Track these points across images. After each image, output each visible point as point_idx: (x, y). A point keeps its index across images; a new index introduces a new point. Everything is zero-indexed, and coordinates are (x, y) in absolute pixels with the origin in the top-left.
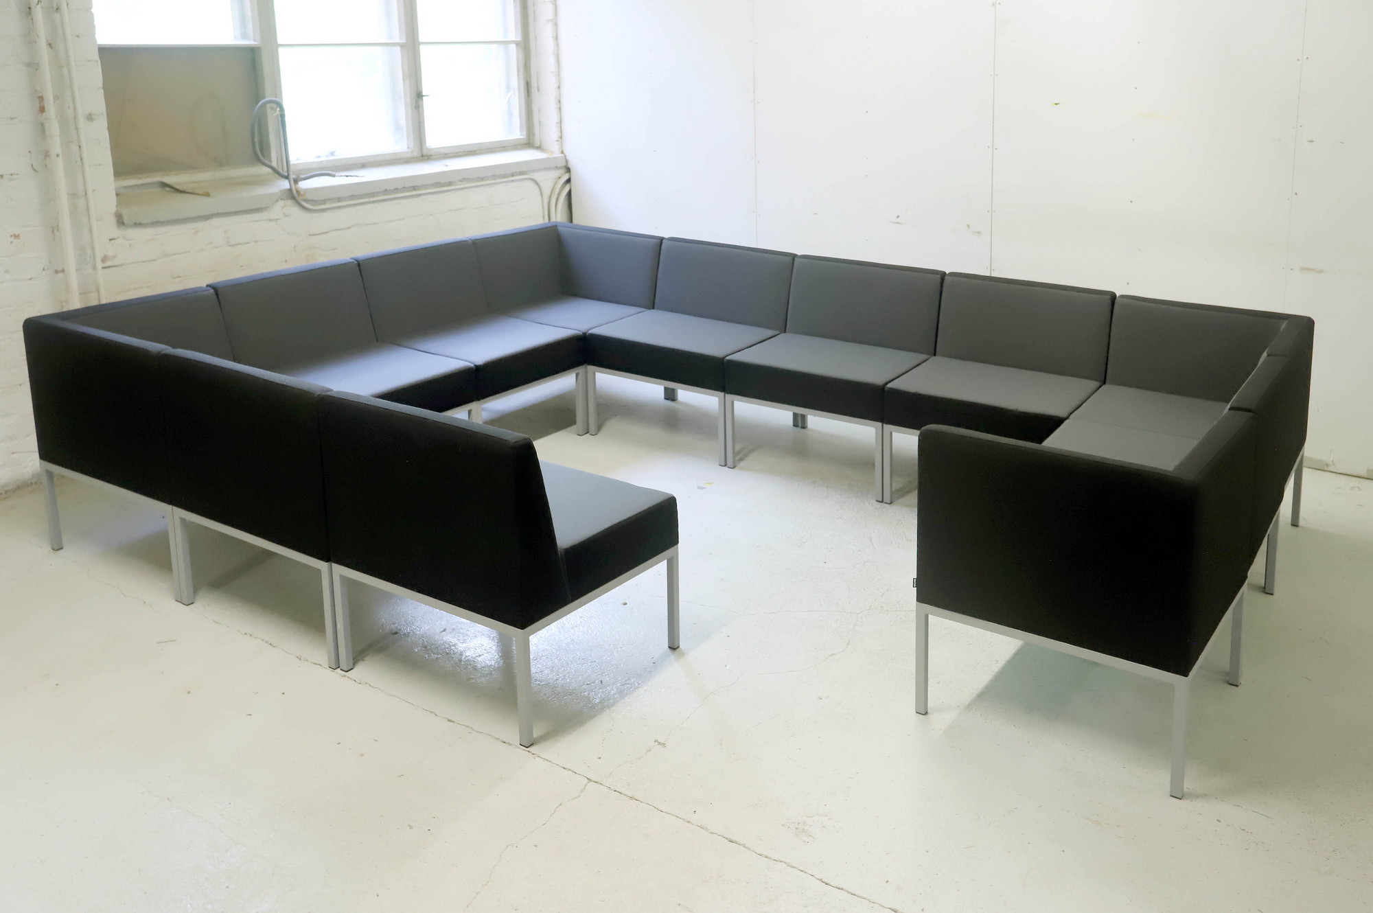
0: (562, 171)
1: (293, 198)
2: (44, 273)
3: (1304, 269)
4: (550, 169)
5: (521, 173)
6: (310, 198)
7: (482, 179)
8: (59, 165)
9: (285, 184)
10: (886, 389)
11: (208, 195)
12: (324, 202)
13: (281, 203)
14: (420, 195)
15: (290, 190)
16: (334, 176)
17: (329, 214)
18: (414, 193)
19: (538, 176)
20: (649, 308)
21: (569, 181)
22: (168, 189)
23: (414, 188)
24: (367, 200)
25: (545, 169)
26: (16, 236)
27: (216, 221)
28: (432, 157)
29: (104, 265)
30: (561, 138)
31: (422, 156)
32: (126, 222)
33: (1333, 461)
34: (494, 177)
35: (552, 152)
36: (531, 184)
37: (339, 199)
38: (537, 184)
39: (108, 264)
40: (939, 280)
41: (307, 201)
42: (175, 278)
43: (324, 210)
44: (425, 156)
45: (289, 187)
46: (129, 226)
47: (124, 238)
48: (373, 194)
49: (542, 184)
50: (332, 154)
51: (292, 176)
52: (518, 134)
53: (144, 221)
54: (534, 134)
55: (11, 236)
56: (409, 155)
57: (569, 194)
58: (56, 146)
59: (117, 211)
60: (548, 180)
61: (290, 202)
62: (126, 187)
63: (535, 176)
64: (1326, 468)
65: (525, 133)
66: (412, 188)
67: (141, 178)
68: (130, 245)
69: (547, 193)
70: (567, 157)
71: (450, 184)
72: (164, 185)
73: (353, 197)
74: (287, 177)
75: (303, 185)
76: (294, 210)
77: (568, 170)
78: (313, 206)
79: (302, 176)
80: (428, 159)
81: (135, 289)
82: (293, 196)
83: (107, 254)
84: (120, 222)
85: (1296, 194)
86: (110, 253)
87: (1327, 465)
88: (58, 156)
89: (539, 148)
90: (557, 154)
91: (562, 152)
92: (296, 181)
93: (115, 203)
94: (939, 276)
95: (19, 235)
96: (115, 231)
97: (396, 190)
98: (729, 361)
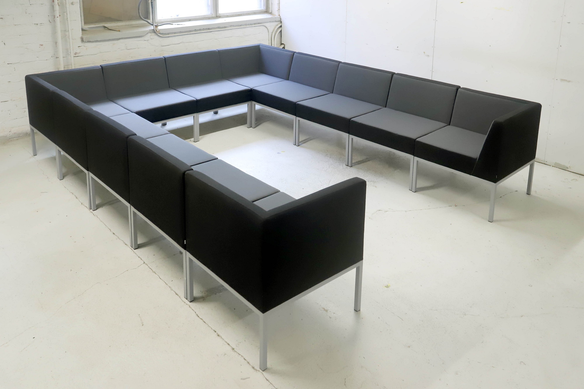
0: (280, 22)
1: (155, 32)
2: (52, 58)
3: (562, 80)
4: (273, 22)
5: (259, 23)
6: (161, 33)
7: (240, 26)
8: (58, 20)
9: (152, 28)
10: (351, 120)
11: (119, 31)
12: (168, 34)
13: (150, 34)
14: (211, 32)
15: (154, 29)
16: (172, 24)
17: (170, 39)
18: (209, 31)
19: (267, 25)
20: (286, 80)
21: (281, 26)
22: (106, 28)
23: (209, 29)
24: (187, 33)
25: (270, 22)
26: (42, 45)
27: (121, 41)
28: (221, 17)
29: (75, 56)
30: (279, 9)
31: (217, 16)
32: (84, 41)
33: (570, 166)
34: (246, 25)
35: (275, 15)
36: (264, 27)
37: (175, 33)
38: (266, 27)
39: (77, 55)
40: (391, 76)
41: (160, 33)
42: (104, 61)
43: (169, 37)
44: (218, 17)
45: (153, 28)
46: (85, 42)
47: (84, 46)
48: (190, 31)
49: (269, 28)
50: (178, 16)
51: (154, 24)
52: (263, 8)
53: (91, 41)
54: (269, 8)
55: (40, 45)
56: (211, 16)
57: (281, 31)
58: (57, 14)
59: (82, 37)
60: (272, 26)
61: (153, 34)
62: (89, 28)
63: (266, 24)
64: (567, 169)
65: (265, 8)
66: (208, 29)
67: (95, 25)
68: (86, 49)
69: (271, 31)
70: (281, 18)
71: (225, 27)
72: (105, 27)
73: (181, 32)
74: (152, 25)
75: (159, 28)
76: (156, 37)
77: (281, 22)
78: (163, 35)
79: (159, 24)
80: (219, 18)
81: (87, 64)
82: (154, 31)
83: (77, 52)
84: (82, 40)
85: (561, 46)
86: (78, 51)
87: (567, 168)
88: (57, 17)
89: (271, 13)
90: (277, 16)
91: (279, 15)
92: (156, 26)
93: (81, 34)
94: (391, 74)
95: (43, 45)
96: (80, 44)
97: (200, 30)
98: (298, 104)
